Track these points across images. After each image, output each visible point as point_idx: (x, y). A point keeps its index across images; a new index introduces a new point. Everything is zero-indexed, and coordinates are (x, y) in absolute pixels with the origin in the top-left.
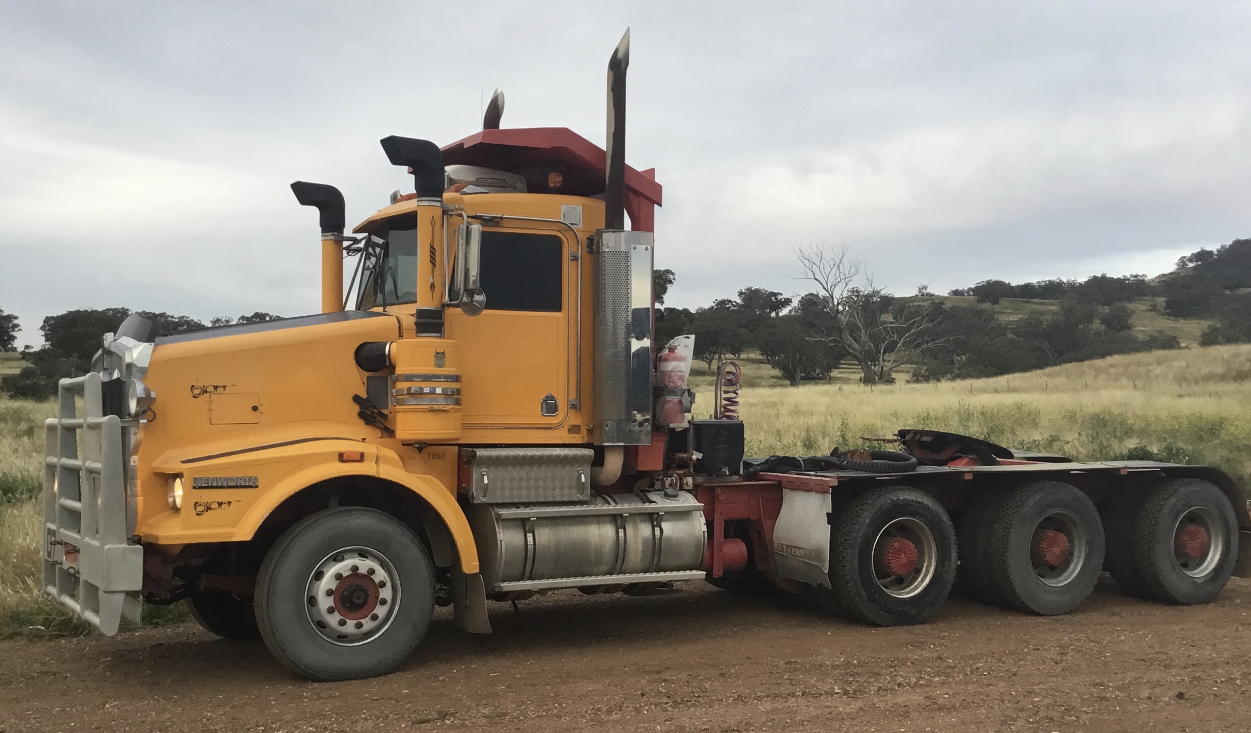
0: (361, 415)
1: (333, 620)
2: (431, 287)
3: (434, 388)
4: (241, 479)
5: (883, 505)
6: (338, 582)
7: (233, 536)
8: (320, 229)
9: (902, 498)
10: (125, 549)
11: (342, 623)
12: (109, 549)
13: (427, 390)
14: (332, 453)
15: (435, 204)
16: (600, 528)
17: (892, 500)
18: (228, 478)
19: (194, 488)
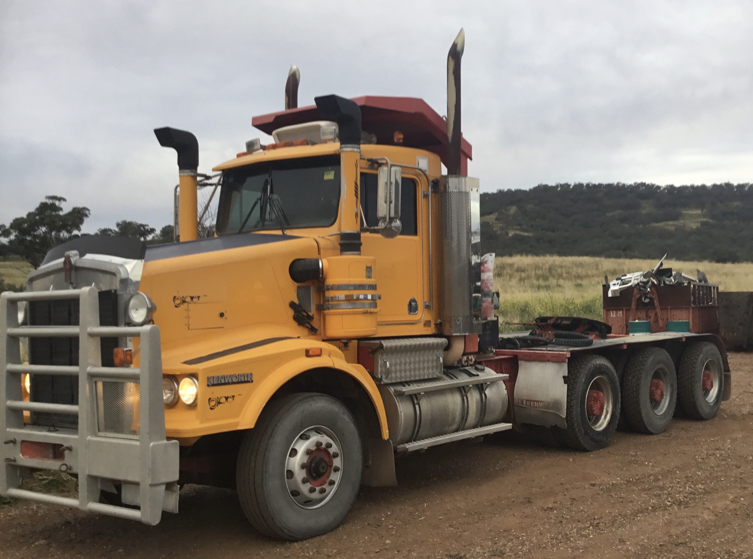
0: (295, 318)
1: (305, 488)
2: (356, 215)
3: (367, 295)
4: (241, 376)
5: (590, 369)
6: (308, 456)
7: (237, 426)
8: (177, 167)
9: (598, 363)
10: (166, 444)
11: (312, 490)
12: (153, 446)
13: (362, 297)
14: (300, 350)
15: (356, 150)
16: (453, 397)
17: (594, 365)
18: (232, 376)
19: (208, 385)
